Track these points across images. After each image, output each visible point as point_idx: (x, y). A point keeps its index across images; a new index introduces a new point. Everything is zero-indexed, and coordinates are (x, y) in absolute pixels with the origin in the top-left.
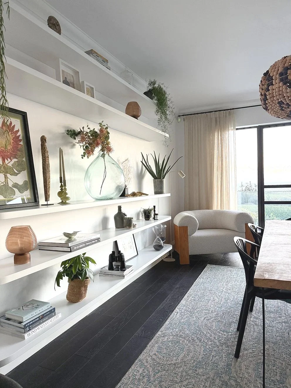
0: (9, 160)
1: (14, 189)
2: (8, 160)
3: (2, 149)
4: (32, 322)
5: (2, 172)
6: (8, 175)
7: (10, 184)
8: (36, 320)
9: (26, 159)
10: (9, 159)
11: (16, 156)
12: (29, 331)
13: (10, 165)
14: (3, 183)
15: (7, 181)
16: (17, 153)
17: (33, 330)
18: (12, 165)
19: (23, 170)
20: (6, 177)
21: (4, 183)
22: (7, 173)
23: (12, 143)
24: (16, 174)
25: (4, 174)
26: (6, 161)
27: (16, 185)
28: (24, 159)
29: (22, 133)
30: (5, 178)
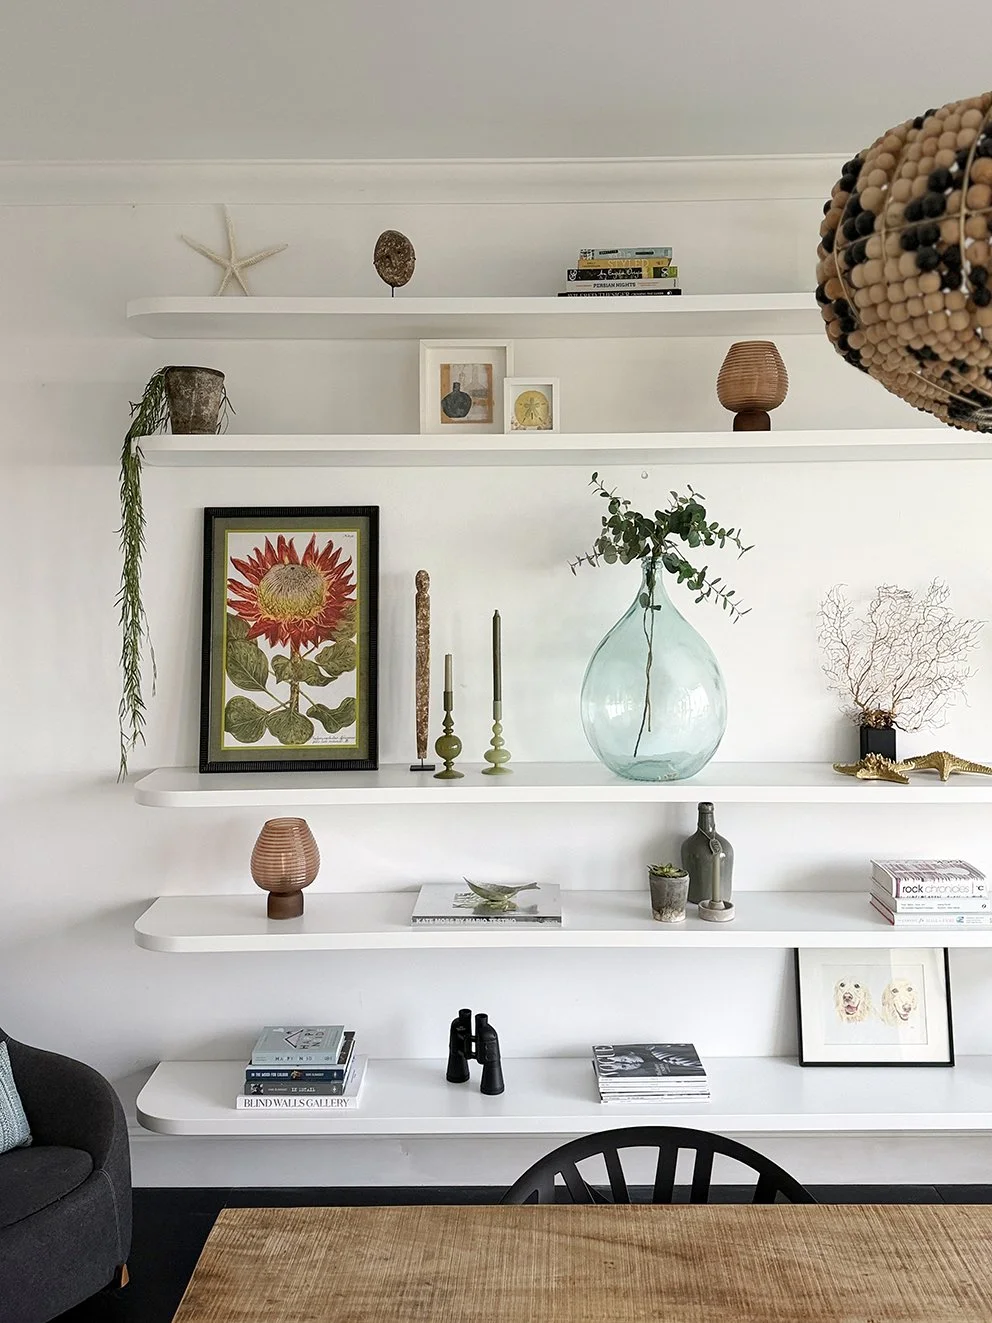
0: (310, 645)
1: (312, 719)
2: (306, 646)
3: (295, 620)
4: (268, 1075)
5: (286, 677)
6: (303, 685)
7: (304, 708)
8: (280, 1075)
9: (360, 639)
10: (309, 643)
11: (333, 633)
12: (254, 1094)
13: (311, 657)
14: (284, 705)
15: (297, 700)
16: (336, 624)
17: (263, 1098)
18: (318, 658)
19: (348, 668)
20: (295, 690)
21: (288, 705)
22: (300, 678)
23: (324, 599)
24: (325, 682)
25: (290, 683)
26: (303, 650)
27: (318, 712)
28: (354, 639)
29: (360, 567)
30: (293, 692)
